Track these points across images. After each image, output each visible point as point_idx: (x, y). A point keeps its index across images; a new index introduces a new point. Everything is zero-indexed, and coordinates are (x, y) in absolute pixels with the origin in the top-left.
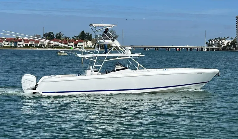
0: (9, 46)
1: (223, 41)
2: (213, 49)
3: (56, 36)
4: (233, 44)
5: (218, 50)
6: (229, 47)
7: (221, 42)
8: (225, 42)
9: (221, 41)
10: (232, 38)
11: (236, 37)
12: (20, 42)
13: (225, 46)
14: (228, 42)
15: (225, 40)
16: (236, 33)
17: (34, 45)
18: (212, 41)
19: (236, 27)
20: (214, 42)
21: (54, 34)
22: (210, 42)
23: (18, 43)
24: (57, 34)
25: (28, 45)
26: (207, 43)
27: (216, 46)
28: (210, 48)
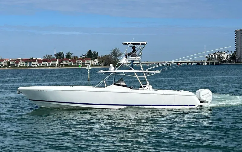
0: (25, 66)
1: (223, 55)
2: (213, 63)
3: (66, 56)
4: (233, 57)
5: (217, 63)
6: (228, 60)
7: (221, 55)
8: (225, 56)
10: (231, 52)
11: (236, 51)
12: (34, 62)
13: (225, 59)
14: (228, 56)
15: (224, 54)
16: (236, 47)
17: (46, 64)
19: (235, 41)
20: (213, 56)
21: (64, 54)
22: (210, 56)
23: (33, 63)
24: (67, 54)
25: (42, 65)
26: (206, 57)
27: (215, 60)
28: (210, 62)
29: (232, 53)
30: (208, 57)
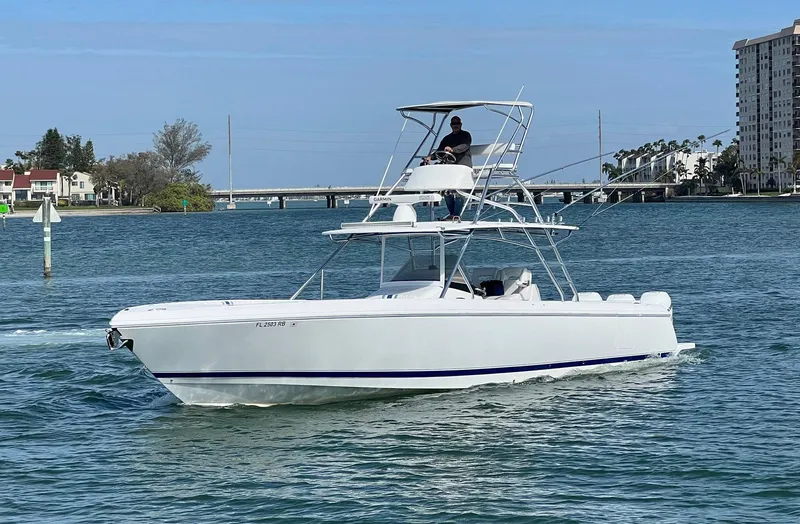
1: (680, 156)
2: (636, 192)
4: (727, 167)
5: (656, 196)
6: (705, 181)
7: (673, 159)
8: (690, 162)
9: (669, 158)
10: (718, 143)
11: (738, 138)
13: (690, 177)
14: (702, 161)
15: (688, 151)
16: (738, 119)
18: (630, 159)
19: (735, 91)
20: (638, 160)
22: (620, 161)
26: (607, 166)
27: (647, 178)
28: (626, 191)
29: (722, 148)
30: (611, 166)
